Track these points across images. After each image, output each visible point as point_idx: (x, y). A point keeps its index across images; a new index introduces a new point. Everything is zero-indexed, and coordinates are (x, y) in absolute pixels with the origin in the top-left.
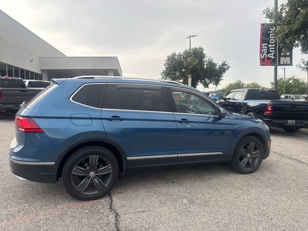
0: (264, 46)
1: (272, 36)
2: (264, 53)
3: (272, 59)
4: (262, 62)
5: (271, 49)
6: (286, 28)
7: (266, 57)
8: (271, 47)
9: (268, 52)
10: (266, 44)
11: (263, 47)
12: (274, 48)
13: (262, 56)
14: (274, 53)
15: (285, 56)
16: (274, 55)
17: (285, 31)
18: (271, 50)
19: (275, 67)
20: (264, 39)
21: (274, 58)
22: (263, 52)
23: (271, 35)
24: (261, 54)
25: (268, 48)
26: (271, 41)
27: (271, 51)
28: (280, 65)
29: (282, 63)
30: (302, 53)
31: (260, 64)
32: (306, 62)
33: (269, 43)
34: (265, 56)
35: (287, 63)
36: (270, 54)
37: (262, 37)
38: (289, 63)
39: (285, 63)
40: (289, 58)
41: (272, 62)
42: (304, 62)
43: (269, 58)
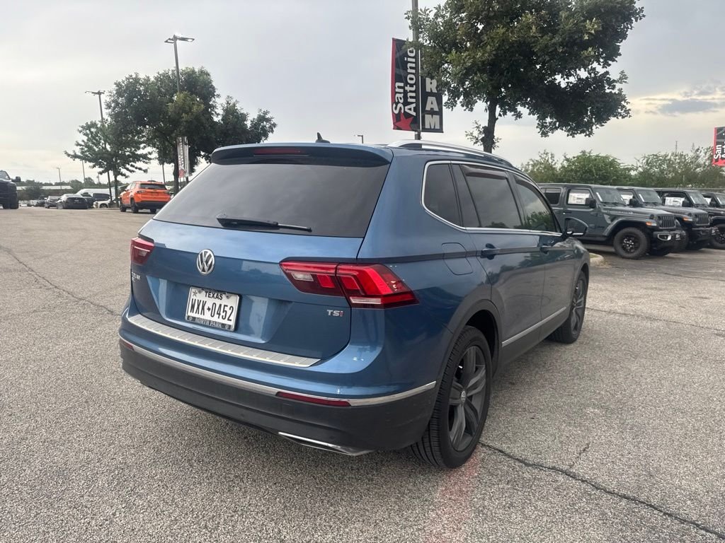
0: (399, 87)
1: (411, 68)
2: (399, 102)
3: (412, 118)
4: (397, 122)
5: (409, 94)
6: (467, 56)
7: (402, 111)
8: (411, 91)
9: (406, 103)
10: (402, 84)
11: (397, 90)
12: (414, 95)
13: (396, 108)
14: (414, 105)
15: (432, 112)
16: (416, 109)
17: (465, 63)
18: (411, 97)
19: (417, 133)
20: (398, 73)
21: (414, 114)
22: (397, 101)
23: (409, 65)
24: (394, 105)
25: (405, 93)
26: (411, 79)
27: (410, 100)
28: (425, 130)
29: (427, 126)
30: (465, 110)
31: (393, 126)
32: (481, 127)
33: (406, 84)
34: (401, 108)
35: (436, 128)
36: (409, 107)
37: (394, 67)
38: (438, 127)
39: (433, 127)
40: (438, 117)
41: (411, 123)
42: (478, 127)
43: (407, 115)
